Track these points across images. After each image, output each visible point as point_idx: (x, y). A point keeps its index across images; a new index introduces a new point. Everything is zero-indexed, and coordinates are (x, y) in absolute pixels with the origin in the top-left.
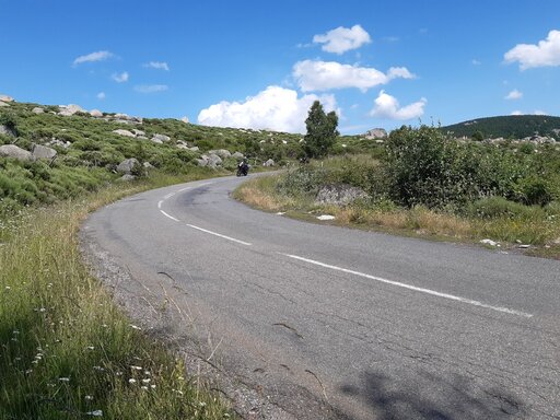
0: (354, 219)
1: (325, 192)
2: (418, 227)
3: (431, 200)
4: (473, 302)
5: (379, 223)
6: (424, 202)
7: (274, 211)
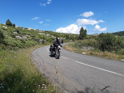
0: (91, 54)
1: (84, 47)
2: (106, 56)
3: (109, 50)
4: (119, 74)
5: (97, 55)
6: (107, 50)
7: (72, 51)
